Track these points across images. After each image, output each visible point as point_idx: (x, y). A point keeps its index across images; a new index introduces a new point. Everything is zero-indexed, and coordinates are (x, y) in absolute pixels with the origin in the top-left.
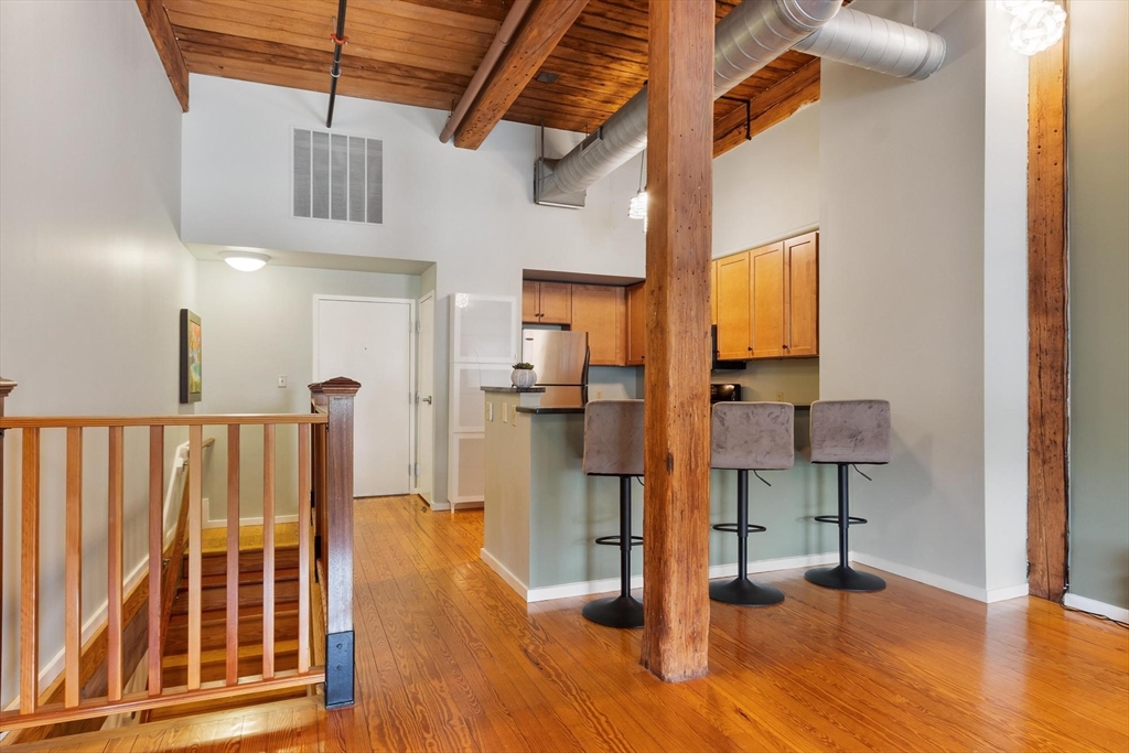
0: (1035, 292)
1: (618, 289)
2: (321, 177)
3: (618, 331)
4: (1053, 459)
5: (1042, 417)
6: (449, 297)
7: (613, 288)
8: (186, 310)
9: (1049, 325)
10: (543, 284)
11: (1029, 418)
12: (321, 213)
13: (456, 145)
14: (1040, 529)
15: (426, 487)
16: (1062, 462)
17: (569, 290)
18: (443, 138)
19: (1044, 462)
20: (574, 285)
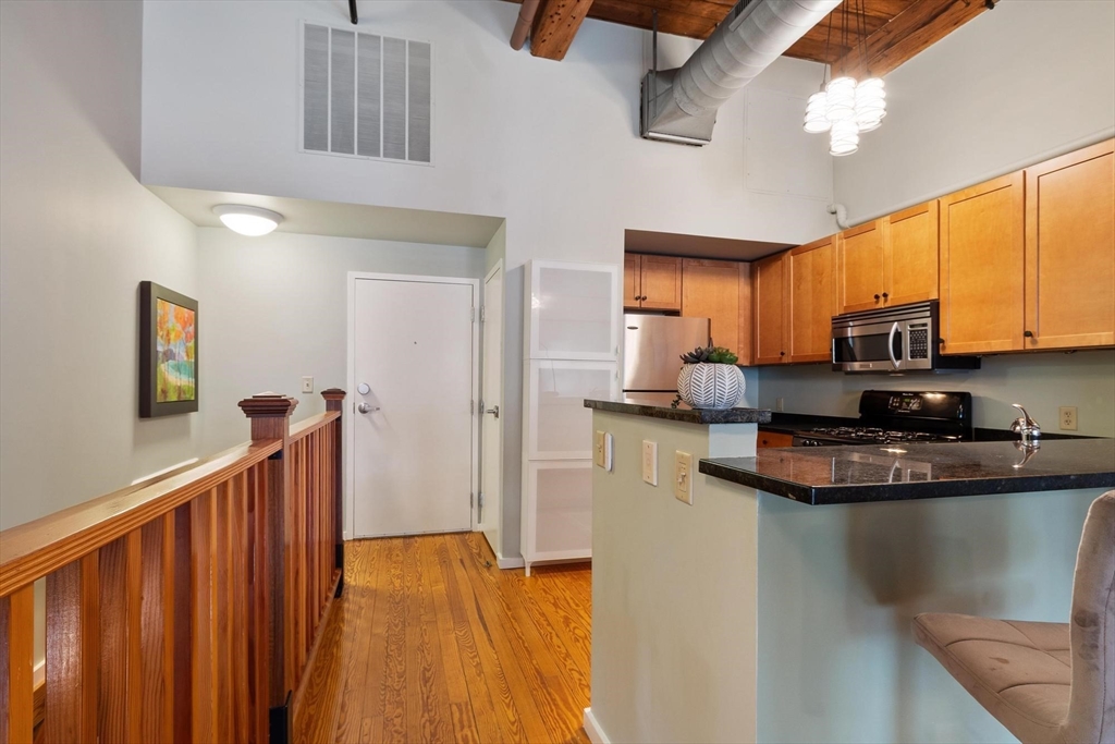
1: (741, 264)
2: (342, 97)
3: (742, 320)
6: (522, 268)
7: (735, 264)
8: (149, 283)
10: (644, 257)
12: (343, 146)
13: (534, 54)
15: (491, 523)
17: (679, 265)
18: (515, 44)
20: (684, 259)
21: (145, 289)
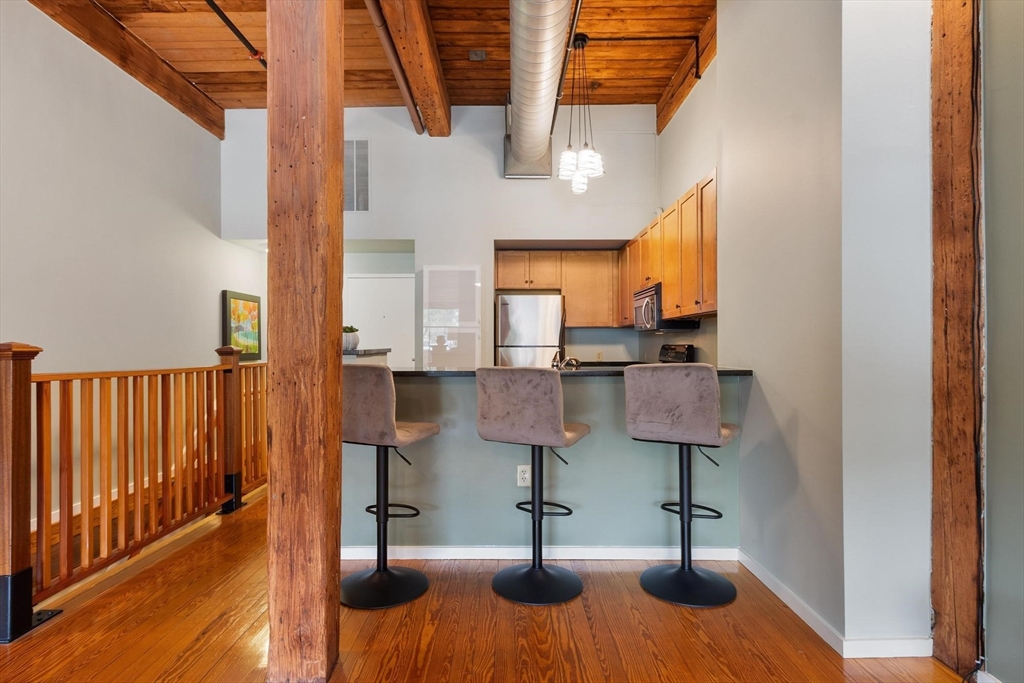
0: (940, 206)
1: (610, 253)
3: (611, 293)
4: (962, 459)
5: (949, 393)
7: (605, 252)
8: (227, 291)
9: (957, 254)
10: (531, 253)
11: (934, 395)
13: (431, 135)
14: (946, 562)
16: (973, 466)
17: (559, 257)
18: (418, 131)
19: (951, 462)
20: (564, 253)
21: (224, 294)
